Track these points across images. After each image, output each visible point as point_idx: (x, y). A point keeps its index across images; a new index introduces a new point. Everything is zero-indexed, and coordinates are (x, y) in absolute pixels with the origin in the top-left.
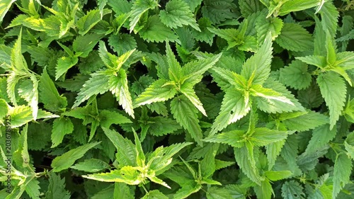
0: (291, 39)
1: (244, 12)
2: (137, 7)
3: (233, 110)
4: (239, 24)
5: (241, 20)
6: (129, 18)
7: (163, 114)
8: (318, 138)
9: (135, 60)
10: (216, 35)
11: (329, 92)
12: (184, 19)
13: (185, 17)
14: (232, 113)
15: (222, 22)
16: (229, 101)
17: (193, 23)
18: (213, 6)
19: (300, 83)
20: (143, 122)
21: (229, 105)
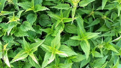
0: (71, 29)
1: (53, 21)
2: (10, 26)
3: (49, 59)
4: (51, 26)
5: (52, 24)
6: (7, 31)
7: (26, 61)
8: (84, 62)
9: (12, 44)
10: (43, 31)
11: (84, 47)
12: (29, 28)
13: (29, 27)
14: (49, 60)
15: (46, 25)
16: (47, 56)
17: (32, 29)
18: (43, 19)
19: (75, 44)
20: (20, 64)
21: (47, 57)
